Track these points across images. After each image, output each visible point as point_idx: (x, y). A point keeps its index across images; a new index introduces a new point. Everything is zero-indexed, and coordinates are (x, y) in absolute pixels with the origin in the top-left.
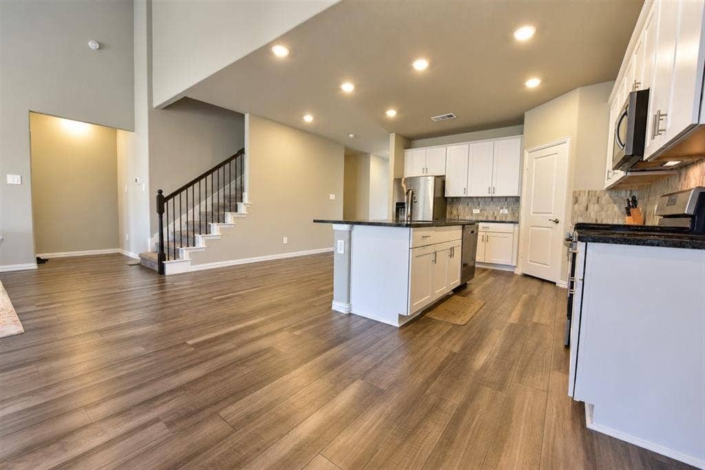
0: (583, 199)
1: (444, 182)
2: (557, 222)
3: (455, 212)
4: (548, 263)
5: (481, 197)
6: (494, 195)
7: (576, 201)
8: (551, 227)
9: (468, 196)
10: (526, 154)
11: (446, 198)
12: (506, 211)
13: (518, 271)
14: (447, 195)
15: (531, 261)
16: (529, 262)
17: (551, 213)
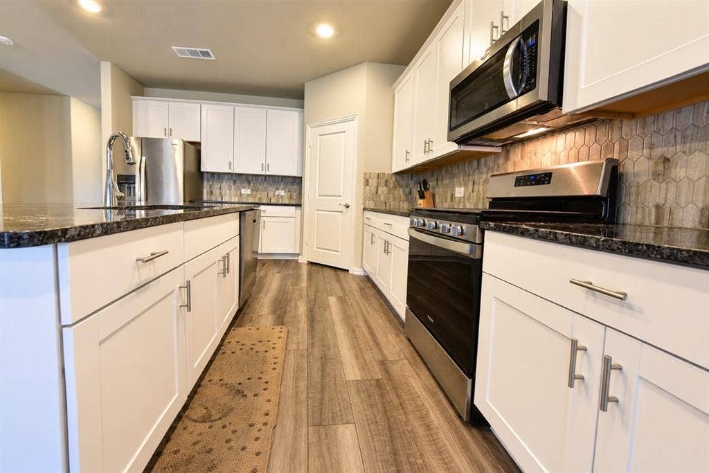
0: (373, 182)
1: (199, 153)
2: (348, 207)
3: (216, 192)
4: (339, 250)
5: (253, 175)
6: (268, 173)
7: (367, 183)
8: (342, 212)
9: (235, 172)
10: (308, 128)
11: (202, 172)
12: (282, 193)
13: (303, 260)
14: (203, 169)
15: (318, 248)
16: (316, 249)
17: (340, 196)
